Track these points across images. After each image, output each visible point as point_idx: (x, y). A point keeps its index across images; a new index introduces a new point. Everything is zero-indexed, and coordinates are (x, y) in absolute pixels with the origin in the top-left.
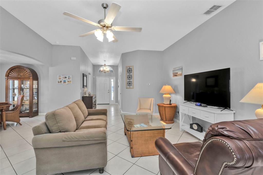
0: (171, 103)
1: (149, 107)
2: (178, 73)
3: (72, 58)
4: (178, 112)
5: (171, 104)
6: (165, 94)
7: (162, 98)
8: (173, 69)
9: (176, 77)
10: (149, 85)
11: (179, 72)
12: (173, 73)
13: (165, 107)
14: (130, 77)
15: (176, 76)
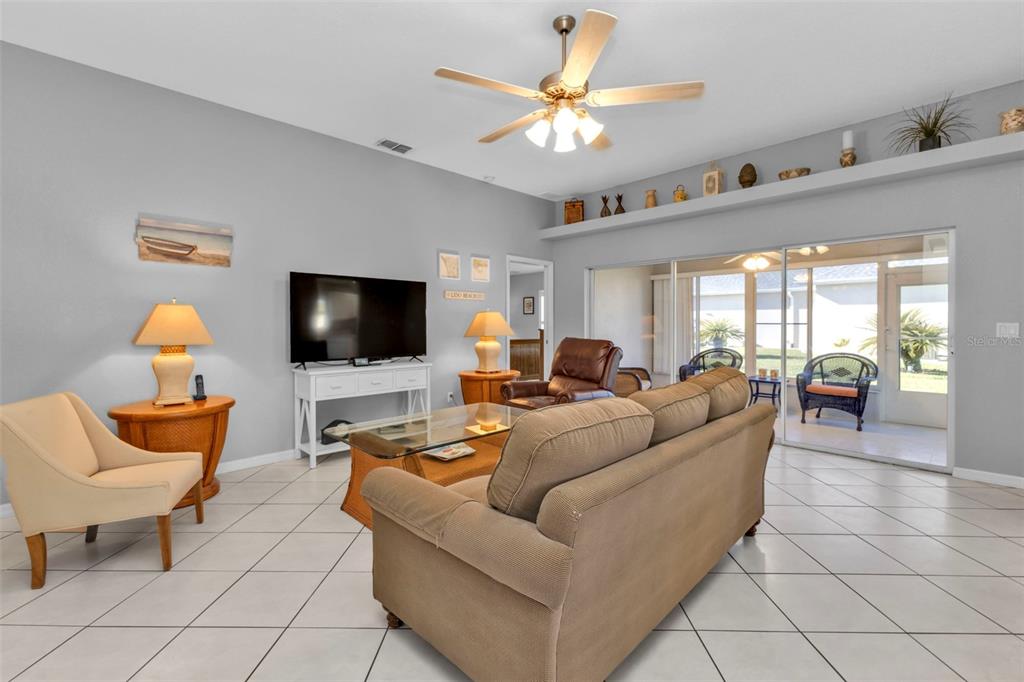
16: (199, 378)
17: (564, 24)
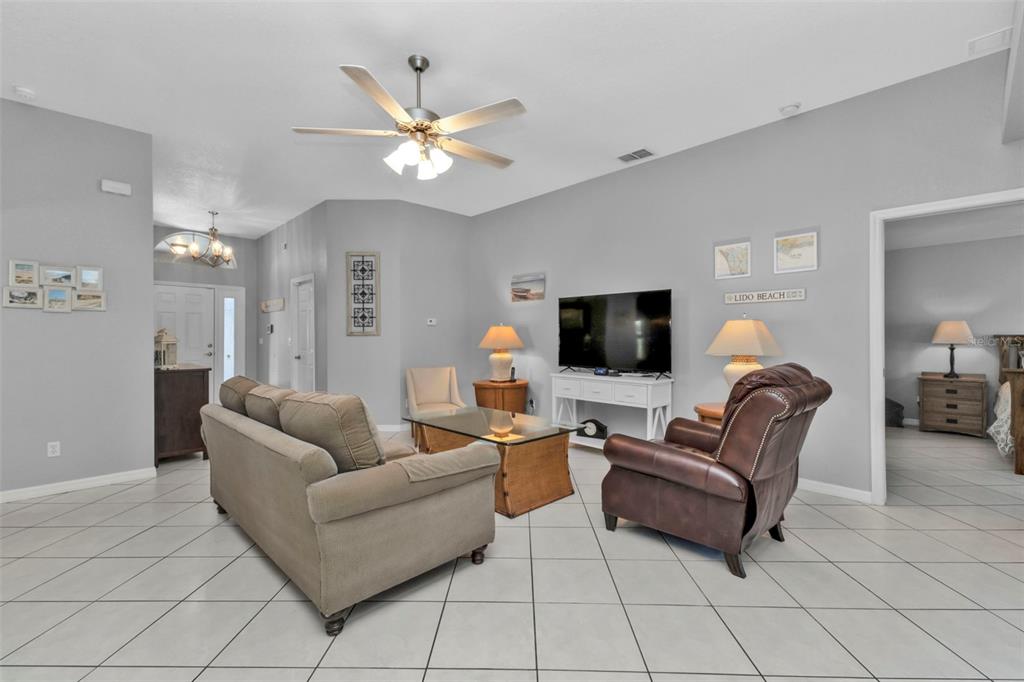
0: (515, 377)
1: (445, 396)
2: (532, 292)
3: (107, 186)
4: (532, 402)
5: (515, 381)
6: (495, 351)
7: (489, 366)
8: (514, 277)
9: (523, 303)
10: (434, 323)
11: (535, 289)
12: (513, 290)
13: (503, 389)
14: (363, 294)
15: (525, 298)
16: (513, 369)
17: (419, 63)
